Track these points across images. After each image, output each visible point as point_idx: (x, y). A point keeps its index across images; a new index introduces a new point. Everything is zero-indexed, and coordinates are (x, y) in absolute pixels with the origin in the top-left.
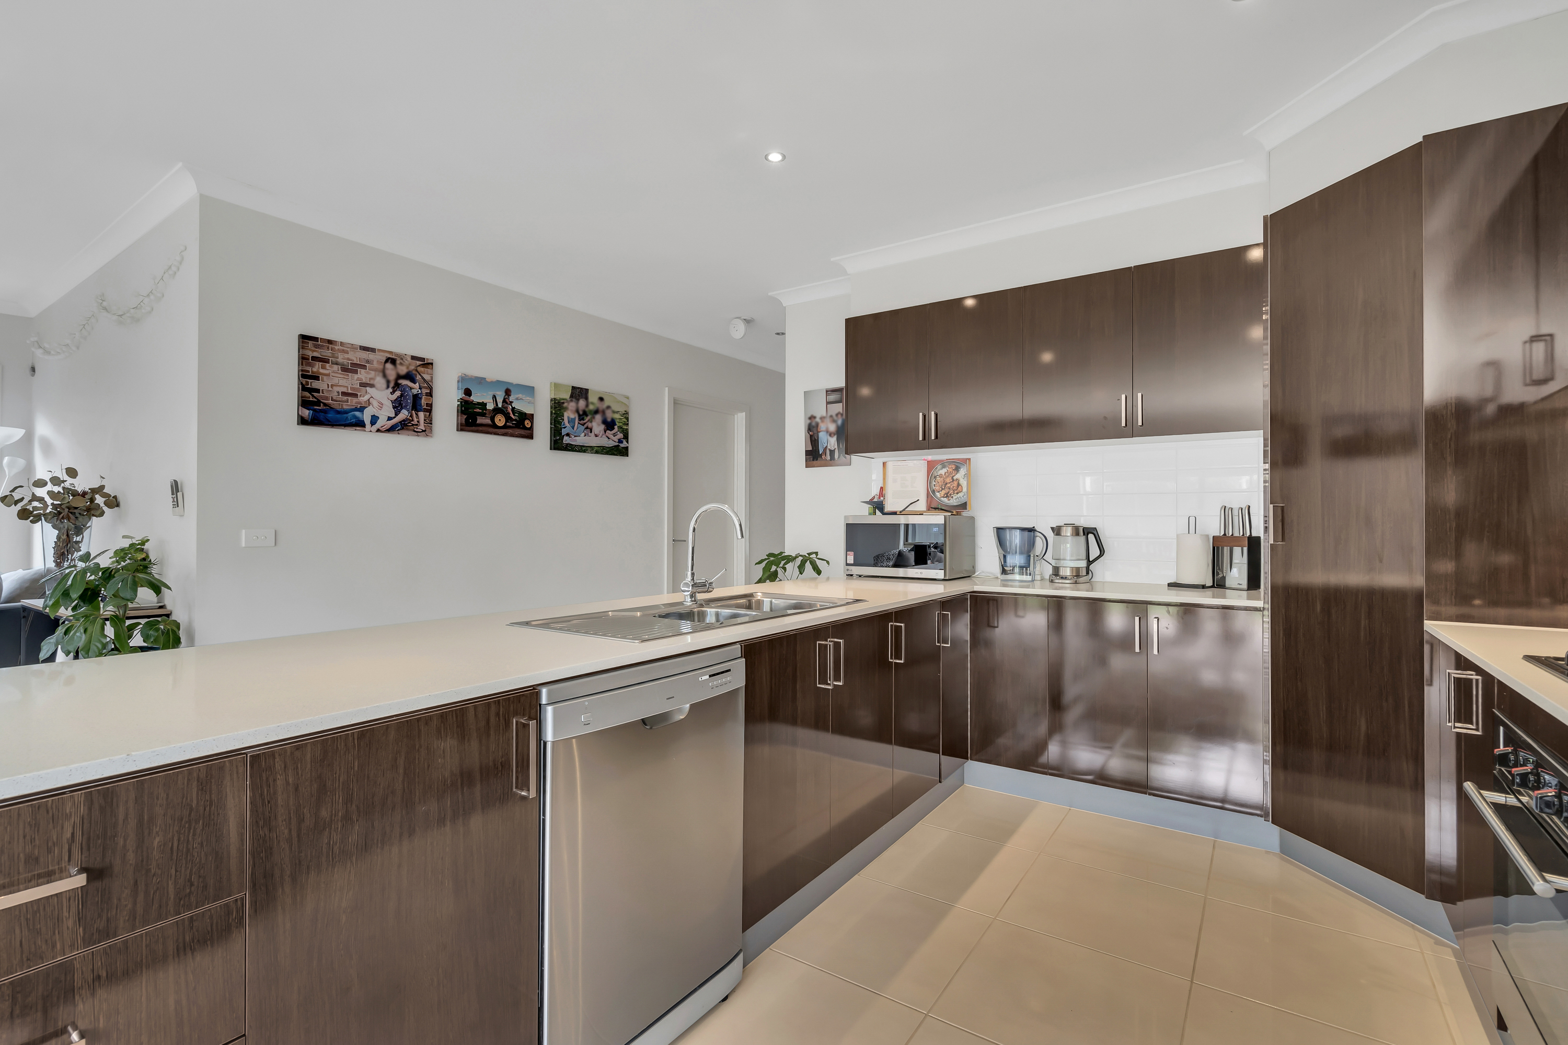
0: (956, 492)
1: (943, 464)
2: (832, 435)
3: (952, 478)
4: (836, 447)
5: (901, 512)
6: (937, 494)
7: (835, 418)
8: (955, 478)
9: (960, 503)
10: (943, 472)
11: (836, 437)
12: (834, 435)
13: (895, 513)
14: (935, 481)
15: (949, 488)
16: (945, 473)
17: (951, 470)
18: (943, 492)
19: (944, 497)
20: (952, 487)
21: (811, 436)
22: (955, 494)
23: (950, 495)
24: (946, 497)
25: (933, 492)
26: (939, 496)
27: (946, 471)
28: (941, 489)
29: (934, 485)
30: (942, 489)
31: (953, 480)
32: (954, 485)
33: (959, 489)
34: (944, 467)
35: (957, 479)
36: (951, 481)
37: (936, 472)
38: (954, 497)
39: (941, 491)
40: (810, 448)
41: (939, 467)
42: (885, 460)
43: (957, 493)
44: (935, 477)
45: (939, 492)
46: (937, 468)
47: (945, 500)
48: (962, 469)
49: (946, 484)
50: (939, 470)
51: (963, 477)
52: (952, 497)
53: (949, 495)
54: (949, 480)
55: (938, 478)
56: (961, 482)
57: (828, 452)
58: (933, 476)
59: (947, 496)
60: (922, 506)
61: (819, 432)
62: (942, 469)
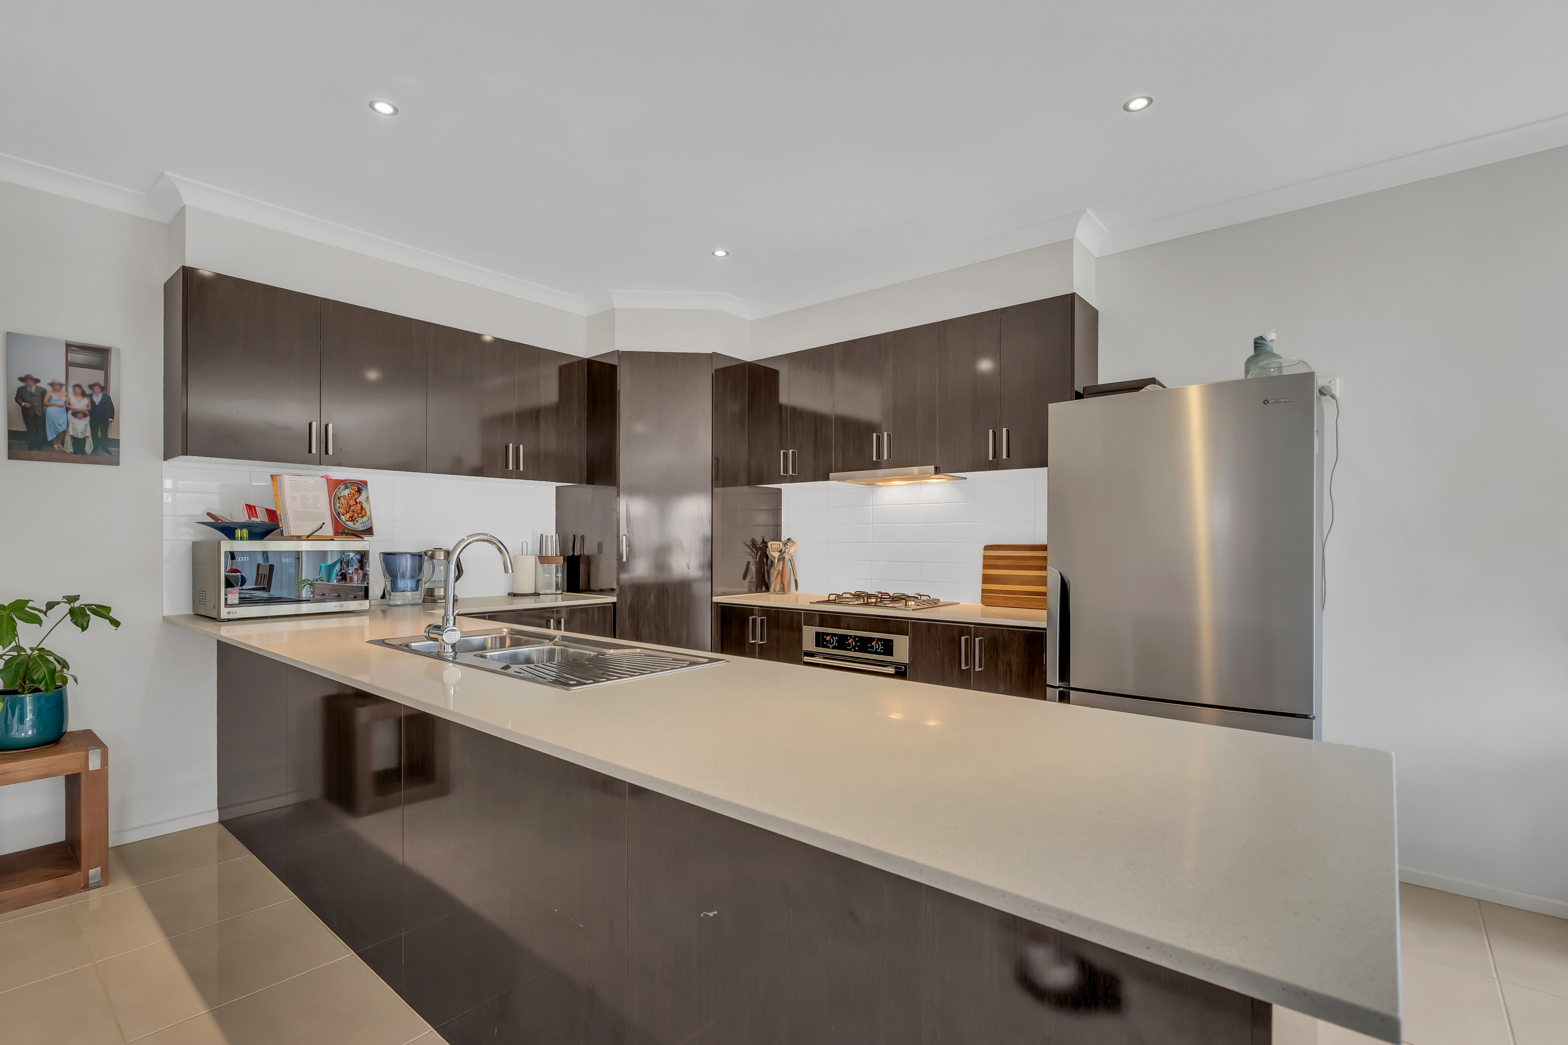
0: (360, 516)
1: (346, 483)
2: (80, 415)
3: (355, 500)
4: (89, 434)
5: (308, 536)
6: (342, 517)
7: (88, 391)
8: (358, 500)
9: (366, 528)
10: (346, 492)
11: (88, 418)
12: (85, 415)
13: (299, 538)
14: (339, 503)
15: (354, 511)
16: (348, 494)
17: (353, 492)
18: (348, 516)
19: (349, 521)
20: (355, 510)
21: (24, 409)
22: (360, 518)
23: (355, 518)
24: (351, 521)
25: (338, 514)
26: (344, 520)
27: (349, 492)
28: (345, 512)
29: (339, 507)
30: (347, 512)
31: (357, 503)
32: (358, 508)
33: (363, 512)
34: (347, 487)
35: (360, 502)
36: (355, 503)
37: (339, 493)
38: (360, 522)
39: (346, 514)
40: (21, 427)
41: (342, 487)
42: (275, 471)
43: (362, 517)
44: (339, 498)
45: (343, 515)
46: (340, 488)
47: (350, 524)
48: (364, 492)
49: (350, 506)
50: (342, 491)
51: (365, 500)
52: (357, 521)
53: (353, 518)
54: (352, 502)
55: (342, 500)
56: (364, 506)
57: (68, 440)
58: (337, 497)
59: (352, 519)
60: (328, 530)
61: (47, 406)
62: (344, 490)
